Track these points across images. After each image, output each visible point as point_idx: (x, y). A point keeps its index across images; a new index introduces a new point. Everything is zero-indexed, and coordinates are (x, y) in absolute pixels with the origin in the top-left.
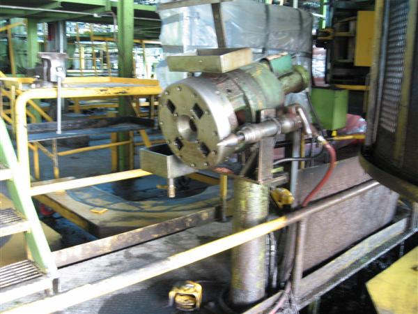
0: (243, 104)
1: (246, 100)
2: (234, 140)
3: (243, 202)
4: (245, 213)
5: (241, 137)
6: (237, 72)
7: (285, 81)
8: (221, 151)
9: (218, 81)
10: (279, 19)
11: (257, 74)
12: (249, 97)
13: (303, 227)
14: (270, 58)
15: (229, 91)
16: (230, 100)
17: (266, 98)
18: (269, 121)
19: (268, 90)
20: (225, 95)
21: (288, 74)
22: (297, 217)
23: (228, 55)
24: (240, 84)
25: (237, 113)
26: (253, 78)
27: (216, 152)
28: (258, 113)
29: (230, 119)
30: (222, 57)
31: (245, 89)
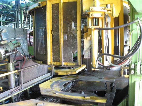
0: (6, 50)
1: (7, 49)
2: (4, 55)
3: (9, 68)
4: (9, 70)
5: (6, 55)
6: (5, 44)
7: (15, 45)
8: (3, 57)
9: (1, 46)
10: (18, 31)
11: (9, 44)
12: (7, 48)
13: (22, 72)
14: (12, 41)
15: (3, 47)
16: (4, 49)
17: (11, 48)
18: (11, 52)
19: (11, 47)
20: (2, 48)
21: (16, 44)
22: (20, 70)
23: (3, 41)
24: (6, 46)
25: (5, 51)
26: (8, 45)
27: (2, 58)
28: (9, 51)
29: (4, 52)
30: (1, 42)
31: (6, 47)
